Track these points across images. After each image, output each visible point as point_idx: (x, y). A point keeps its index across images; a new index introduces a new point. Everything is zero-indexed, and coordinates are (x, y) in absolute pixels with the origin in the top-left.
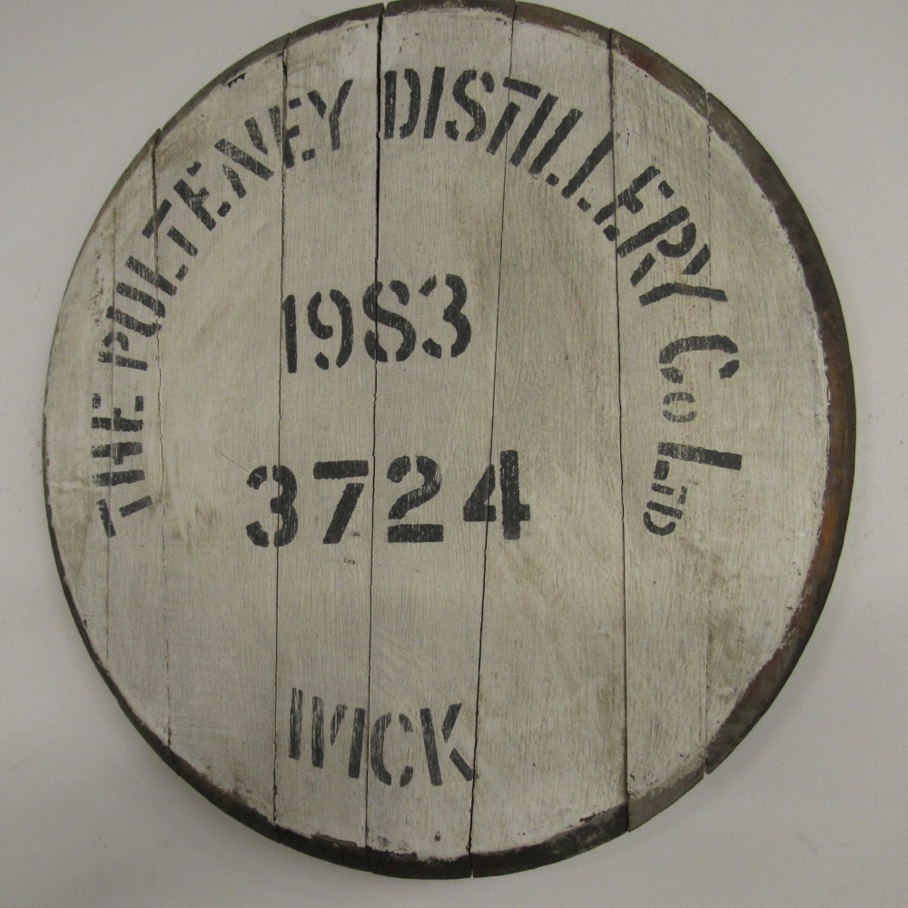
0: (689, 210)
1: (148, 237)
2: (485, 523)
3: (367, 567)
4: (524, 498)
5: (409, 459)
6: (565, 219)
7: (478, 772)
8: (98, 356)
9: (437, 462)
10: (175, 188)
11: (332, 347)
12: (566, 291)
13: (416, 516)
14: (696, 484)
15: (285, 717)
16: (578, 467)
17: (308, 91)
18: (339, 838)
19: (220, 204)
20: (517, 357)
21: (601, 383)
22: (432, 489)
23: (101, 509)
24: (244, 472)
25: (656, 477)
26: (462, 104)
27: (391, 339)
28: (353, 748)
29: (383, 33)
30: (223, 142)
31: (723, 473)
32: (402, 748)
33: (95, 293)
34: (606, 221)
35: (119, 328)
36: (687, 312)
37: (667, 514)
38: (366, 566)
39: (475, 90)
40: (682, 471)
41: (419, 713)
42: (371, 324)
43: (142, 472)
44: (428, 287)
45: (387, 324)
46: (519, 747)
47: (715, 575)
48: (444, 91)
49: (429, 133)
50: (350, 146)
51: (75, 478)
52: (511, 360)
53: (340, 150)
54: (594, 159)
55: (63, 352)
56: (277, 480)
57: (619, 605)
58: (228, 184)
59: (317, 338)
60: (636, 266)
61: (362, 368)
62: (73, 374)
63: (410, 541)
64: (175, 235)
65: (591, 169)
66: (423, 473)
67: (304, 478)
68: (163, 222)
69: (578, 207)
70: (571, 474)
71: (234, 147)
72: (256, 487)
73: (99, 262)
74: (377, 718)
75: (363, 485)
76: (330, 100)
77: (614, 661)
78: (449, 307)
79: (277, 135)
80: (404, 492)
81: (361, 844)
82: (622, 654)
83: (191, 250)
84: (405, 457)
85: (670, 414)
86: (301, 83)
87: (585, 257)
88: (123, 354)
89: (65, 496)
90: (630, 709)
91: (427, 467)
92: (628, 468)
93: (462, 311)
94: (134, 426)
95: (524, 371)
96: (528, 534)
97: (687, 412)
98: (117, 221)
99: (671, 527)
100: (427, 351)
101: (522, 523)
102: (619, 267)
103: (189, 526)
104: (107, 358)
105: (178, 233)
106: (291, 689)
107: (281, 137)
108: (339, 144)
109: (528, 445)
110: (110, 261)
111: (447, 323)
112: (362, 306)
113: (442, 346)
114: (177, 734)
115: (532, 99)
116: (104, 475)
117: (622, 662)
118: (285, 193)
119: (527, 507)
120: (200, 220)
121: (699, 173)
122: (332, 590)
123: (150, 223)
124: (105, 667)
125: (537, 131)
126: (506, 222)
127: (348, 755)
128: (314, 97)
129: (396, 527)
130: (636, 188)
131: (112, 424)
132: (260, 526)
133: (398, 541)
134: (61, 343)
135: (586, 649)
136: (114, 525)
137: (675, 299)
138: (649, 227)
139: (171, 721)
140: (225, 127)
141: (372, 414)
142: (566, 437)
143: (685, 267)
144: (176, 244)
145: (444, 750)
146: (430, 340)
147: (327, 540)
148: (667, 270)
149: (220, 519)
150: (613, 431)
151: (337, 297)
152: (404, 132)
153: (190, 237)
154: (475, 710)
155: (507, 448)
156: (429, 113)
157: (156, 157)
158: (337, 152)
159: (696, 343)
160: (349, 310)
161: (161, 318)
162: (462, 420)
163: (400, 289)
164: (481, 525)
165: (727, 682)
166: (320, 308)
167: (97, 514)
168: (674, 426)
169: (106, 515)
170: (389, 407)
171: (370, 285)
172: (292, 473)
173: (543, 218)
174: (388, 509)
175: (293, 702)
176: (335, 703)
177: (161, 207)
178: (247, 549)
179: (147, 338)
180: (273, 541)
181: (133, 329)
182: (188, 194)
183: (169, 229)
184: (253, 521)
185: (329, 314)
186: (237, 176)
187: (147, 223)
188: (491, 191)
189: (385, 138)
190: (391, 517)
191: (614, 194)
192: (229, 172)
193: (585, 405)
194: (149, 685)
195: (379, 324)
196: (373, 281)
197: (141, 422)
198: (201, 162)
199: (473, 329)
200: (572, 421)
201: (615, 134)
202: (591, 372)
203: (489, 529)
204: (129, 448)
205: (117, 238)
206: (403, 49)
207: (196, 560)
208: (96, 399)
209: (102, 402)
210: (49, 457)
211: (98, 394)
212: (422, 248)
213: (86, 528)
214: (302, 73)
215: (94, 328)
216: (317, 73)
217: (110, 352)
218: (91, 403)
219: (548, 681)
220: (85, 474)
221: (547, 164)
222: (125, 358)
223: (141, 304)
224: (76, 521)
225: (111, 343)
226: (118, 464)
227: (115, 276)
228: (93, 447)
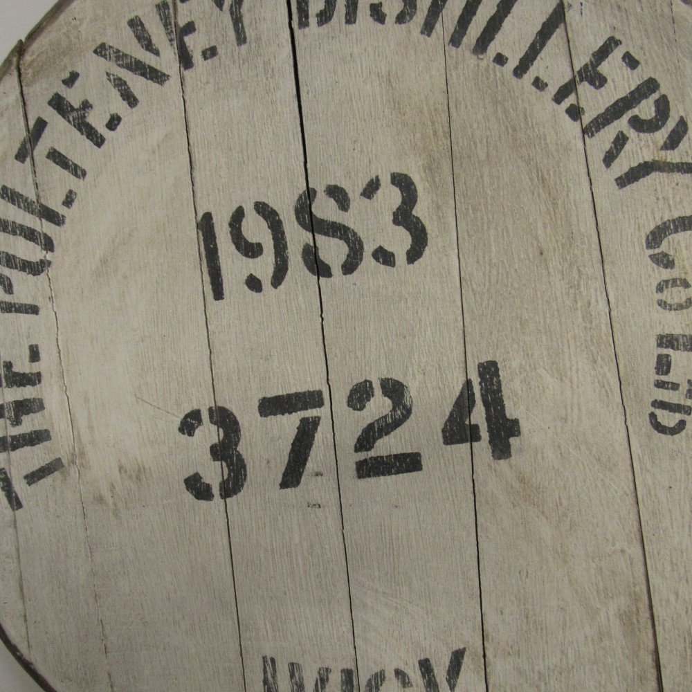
0: (659, 80)
1: (23, 161)
2: (469, 444)
3: (336, 509)
4: (511, 411)
5: (371, 383)
6: (520, 102)
9: (405, 384)
10: (50, 103)
11: (264, 266)
12: (532, 180)
13: (386, 446)
16: (569, 373)
19: (108, 117)
20: (484, 257)
21: (584, 277)
22: (402, 413)
24: (174, 418)
25: (658, 373)
27: (333, 251)
34: (566, 100)
36: (671, 191)
37: (675, 412)
38: (334, 508)
40: (686, 363)
41: (417, 665)
42: (307, 237)
43: (46, 431)
44: (371, 189)
45: (326, 234)
46: (537, 687)
49: (351, 18)
50: (258, 39)
52: (478, 262)
53: (247, 44)
54: (545, 33)
56: (215, 423)
57: (633, 516)
58: (115, 94)
59: (244, 257)
60: (607, 146)
61: (302, 287)
63: (383, 474)
64: (57, 157)
65: (543, 44)
66: (389, 397)
67: (248, 418)
68: (39, 143)
69: (533, 88)
70: (561, 380)
71: (118, 51)
72: (191, 434)
74: (368, 677)
75: (319, 418)
77: (634, 578)
78: (398, 209)
79: (169, 34)
80: (370, 421)
82: (642, 570)
83: (78, 172)
84: (366, 381)
85: (665, 303)
87: (548, 141)
88: (7, 298)
90: (659, 629)
91: (394, 389)
92: (625, 367)
93: (414, 213)
94: (34, 379)
95: (494, 272)
96: (521, 450)
97: (684, 299)
99: (681, 425)
100: (378, 260)
101: (512, 440)
102: (587, 149)
103: (112, 487)
105: (60, 154)
106: (261, 658)
107: (173, 36)
108: (245, 38)
109: (508, 353)
111: (397, 227)
112: (294, 217)
113: (396, 253)
117: (643, 578)
118: (186, 98)
119: (516, 422)
120: (85, 137)
121: (665, 40)
122: (297, 541)
123: (23, 146)
124: (28, 659)
125: (477, 8)
126: (453, 109)
129: (366, 460)
130: (596, 61)
131: (3, 380)
132: (201, 478)
133: (369, 476)
135: (601, 569)
136: (19, 495)
137: (655, 176)
138: (616, 103)
140: (104, 29)
141: (321, 337)
142: (552, 340)
143: (661, 143)
144: (58, 168)
146: (381, 248)
147: (284, 485)
148: (641, 148)
149: (152, 476)
150: (603, 327)
151: (264, 210)
152: (321, 20)
153: (74, 158)
154: (482, 653)
155: (485, 359)
157: (22, 71)
158: (244, 47)
159: (685, 223)
160: (280, 222)
161: (49, 253)
162: (429, 333)
163: (338, 194)
164: (464, 448)
166: (244, 223)
168: (670, 316)
169: (7, 486)
170: (341, 328)
171: (301, 192)
172: (232, 414)
173: (495, 102)
174: (353, 442)
175: (265, 672)
176: (316, 667)
177: (34, 126)
178: (187, 506)
179: (35, 277)
180: (218, 493)
181: (16, 268)
182: (67, 108)
183: (48, 151)
184: (192, 473)
185: (256, 229)
186: (125, 83)
187: (19, 146)
188: (431, 77)
189: (300, 28)
190: (357, 450)
191: (573, 70)
192: (115, 80)
193: (568, 303)
194: (86, 674)
195: (317, 236)
196: (305, 188)
197: (39, 374)
198: (79, 71)
199: (429, 231)
200: (556, 321)
201: (566, 4)
202: (571, 266)
203: (474, 450)
204: (28, 406)
207: (126, 525)
212: (358, 146)
219: (563, 609)
221: (492, 43)
222: (11, 303)
223: (23, 239)
226: (16, 425)
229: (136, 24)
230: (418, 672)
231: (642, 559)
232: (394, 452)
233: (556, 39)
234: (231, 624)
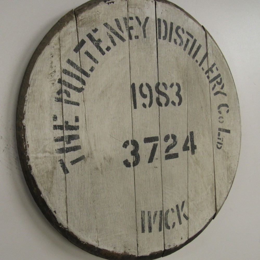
0: (221, 74)
1: (77, 52)
2: (187, 151)
3: (160, 168)
4: (196, 143)
6: (200, 72)
7: (189, 217)
8: (54, 99)
9: (176, 136)
10: (87, 35)
11: (147, 101)
12: (201, 91)
13: (172, 151)
14: (224, 137)
15: (139, 221)
16: (205, 135)
17: (135, 16)
18: (157, 251)
19: (107, 47)
21: (208, 114)
22: (175, 143)
23: (61, 163)
24: (122, 143)
25: (218, 136)
26: (177, 35)
27: (163, 100)
28: (160, 223)
29: (156, 6)
30: (106, 24)
31: (228, 134)
32: (172, 218)
33: (52, 72)
34: (207, 74)
35: (64, 88)
36: (221, 98)
37: (220, 144)
39: (180, 31)
40: (222, 134)
41: (176, 206)
42: (157, 95)
43: (80, 146)
44: (172, 86)
45: (162, 95)
46: (197, 207)
47: (228, 156)
48: (173, 30)
49: (170, 40)
50: (149, 38)
51: (45, 152)
52: (191, 107)
54: (204, 58)
55: (34, 96)
56: (133, 145)
57: (213, 167)
58: (109, 40)
59: (142, 98)
60: (213, 86)
61: (155, 108)
62: (41, 106)
63: (171, 159)
64: (87, 53)
65: (204, 60)
66: (173, 139)
67: (141, 143)
68: (82, 48)
69: (202, 70)
71: (111, 27)
72: (126, 148)
73: (53, 59)
74: (166, 211)
75: (158, 144)
76: (143, 21)
78: (177, 92)
79: (127, 27)
80: (169, 145)
81: (163, 250)
82: (214, 178)
83: (95, 61)
84: (168, 135)
85: (220, 121)
86: (133, 12)
87: (204, 82)
88: (68, 99)
89: (39, 160)
90: (216, 191)
91: (174, 137)
92: (213, 135)
93: (180, 93)
94: (76, 128)
95: (194, 110)
96: (196, 152)
97: (222, 121)
98: (61, 43)
99: (221, 147)
100: (172, 104)
102: (210, 86)
103: (101, 164)
104: (60, 100)
105: (89, 54)
106: (141, 211)
107: (128, 29)
108: (146, 36)
109: (195, 130)
110: (58, 59)
111: (176, 96)
112: (155, 89)
113: (176, 103)
114: (101, 241)
115: (192, 39)
116: (61, 149)
117: (214, 180)
119: (196, 146)
120: (98, 50)
121: (222, 66)
122: (151, 177)
126: (188, 70)
127: (158, 226)
128: (137, 18)
129: (167, 155)
130: (212, 67)
131: (64, 128)
132: (128, 161)
133: (168, 159)
134: (32, 92)
135: (208, 179)
136: (68, 169)
137: (219, 94)
139: (99, 237)
140: (107, 18)
141: (159, 122)
142: (203, 127)
143: (221, 88)
144: (89, 58)
145: (182, 214)
146: (173, 101)
147: (149, 162)
148: (218, 88)
149: (114, 160)
150: (211, 126)
151: (148, 86)
152: (164, 39)
153: (95, 56)
154: (188, 201)
155: (191, 131)
156: (170, 35)
157: (78, 21)
158: (145, 39)
159: (223, 105)
160: (151, 90)
161: (84, 86)
162: (181, 124)
163: (164, 84)
166: (143, 88)
167: (59, 165)
168: (220, 124)
169: (63, 165)
170: (164, 120)
171: (157, 83)
172: (137, 142)
173: (195, 71)
174: (165, 150)
175: (142, 215)
176: (154, 211)
177: (81, 41)
178: (124, 169)
179: (79, 93)
180: (132, 165)
181: (72, 89)
182: (93, 39)
183: (85, 51)
184: (125, 159)
185: (146, 90)
186: (113, 38)
187: (75, 47)
188: (185, 61)
189: (159, 39)
190: (166, 152)
191: (208, 67)
192: (109, 35)
193: (206, 119)
194: (89, 227)
195: (159, 95)
196: (158, 82)
197: (78, 126)
198: (98, 29)
199: (182, 99)
200: (203, 123)
201: (208, 53)
202: (206, 111)
203: (188, 153)
204: (73, 137)
205: (61, 50)
206: (162, 13)
207: (105, 176)
208: (55, 117)
209: (58, 119)
210: (28, 143)
211: (55, 115)
212: (170, 74)
213: (53, 172)
214: (133, 9)
215: (51, 87)
216: (138, 11)
217: (61, 97)
218: (52, 119)
219: (202, 189)
220: (51, 149)
221: (196, 57)
222: (69, 101)
223: (75, 79)
224: (47, 170)
225: (61, 94)
226: (68, 144)
227: (62, 66)
228: (55, 137)
229: (117, 20)
230: (176, 208)
231: (214, 176)
232: (173, 153)
233: (206, 60)
234: (134, 203)
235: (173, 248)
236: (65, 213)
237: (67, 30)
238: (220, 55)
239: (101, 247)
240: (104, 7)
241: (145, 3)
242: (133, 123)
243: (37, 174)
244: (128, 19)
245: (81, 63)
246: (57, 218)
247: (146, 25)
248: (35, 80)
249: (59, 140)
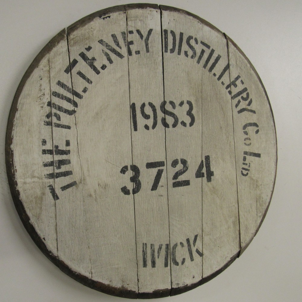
0: (247, 88)
1: (68, 73)
4: (212, 169)
5: (178, 160)
6: (218, 87)
7: (203, 254)
8: (43, 123)
9: (187, 160)
10: (80, 55)
11: (150, 122)
12: (220, 108)
13: (181, 178)
14: (252, 162)
15: (140, 254)
16: (225, 160)
17: (136, 29)
18: (162, 288)
19: (102, 65)
21: (230, 135)
22: (186, 169)
23: (50, 189)
24: (119, 168)
25: (243, 161)
26: (189, 46)
27: (170, 120)
28: (165, 258)
29: (162, 15)
30: (102, 40)
31: (257, 158)
32: (181, 253)
33: (41, 95)
34: (228, 89)
35: (54, 111)
36: (248, 116)
37: (246, 171)
38: (166, 196)
39: (192, 42)
40: (249, 159)
41: (186, 241)
42: (163, 115)
43: (71, 172)
44: (181, 104)
45: (168, 115)
46: (214, 243)
47: (257, 185)
48: (184, 41)
49: (179, 53)
50: (153, 52)
51: (34, 177)
52: (207, 128)
53: (149, 53)
54: (225, 70)
55: (22, 120)
56: (132, 170)
57: (237, 197)
58: (105, 58)
59: (144, 119)
60: (236, 103)
61: (161, 130)
62: (29, 131)
63: (180, 186)
64: (80, 74)
65: (224, 73)
66: (183, 164)
67: (143, 169)
68: (74, 68)
69: (222, 84)
71: (107, 44)
72: (124, 173)
73: (42, 82)
74: (173, 245)
75: (163, 170)
76: (145, 35)
77: (236, 212)
78: (188, 111)
79: (125, 43)
80: (177, 171)
81: (170, 288)
82: (238, 210)
83: (89, 81)
84: (177, 159)
85: (246, 143)
86: (133, 25)
87: (224, 99)
88: (58, 122)
89: (28, 185)
90: (240, 225)
91: (184, 162)
92: (237, 159)
93: (192, 112)
94: (67, 152)
95: (210, 132)
96: (214, 180)
97: (249, 143)
98: (50, 64)
99: (247, 173)
100: (182, 124)
101: (212, 177)
102: (232, 102)
103: (95, 191)
104: (49, 124)
105: (82, 74)
106: (142, 244)
107: (127, 44)
108: (149, 51)
109: (212, 153)
110: (47, 81)
111: (187, 116)
112: (160, 109)
113: (187, 123)
114: (95, 273)
115: (208, 49)
116: (50, 174)
117: (238, 212)
118: (129, 65)
119: (213, 172)
120: (92, 70)
121: (249, 79)
122: (155, 206)
123: (68, 68)
124: (56, 255)
126: (203, 85)
127: (164, 261)
128: (138, 32)
129: (175, 182)
130: (235, 80)
131: (54, 152)
132: (127, 188)
133: (176, 187)
134: (20, 116)
135: (229, 210)
136: (58, 195)
137: (245, 112)
138: (239, 92)
139: (92, 268)
140: (103, 35)
141: (165, 145)
142: (222, 151)
143: (247, 104)
144: (81, 78)
145: (194, 250)
146: (183, 121)
147: (152, 190)
148: (243, 104)
149: (110, 187)
150: (233, 148)
151: (151, 104)
152: (171, 51)
153: (88, 76)
154: (202, 235)
155: (206, 155)
156: (179, 47)
157: (69, 40)
158: (148, 54)
159: (250, 124)
160: (156, 110)
161: (76, 108)
162: (194, 147)
163: (172, 103)
164: (200, 179)
165: (260, 212)
166: (145, 108)
167: (48, 191)
168: (247, 147)
169: (53, 191)
170: (171, 143)
171: (162, 101)
172: (138, 167)
173: (213, 86)
174: (172, 177)
175: (143, 248)
176: (158, 244)
177: (73, 62)
178: (121, 197)
179: (70, 116)
180: (132, 192)
181: (62, 111)
182: (86, 58)
183: (77, 71)
184: (124, 186)
185: (148, 110)
186: (109, 55)
187: (66, 67)
188: (198, 75)
189: (165, 52)
190: (173, 179)
191: (230, 81)
192: (105, 53)
193: (226, 141)
194: (81, 257)
195: (166, 115)
197: (69, 151)
198: (92, 47)
199: (195, 118)
200: (223, 146)
201: (230, 65)
202: (227, 132)
203: (203, 180)
204: (64, 162)
205: (51, 72)
206: (169, 23)
207: (99, 204)
208: (44, 142)
209: (47, 143)
210: (16, 168)
211: (44, 139)
212: (179, 91)
213: (42, 198)
214: (133, 22)
215: (40, 110)
216: (139, 23)
217: (51, 121)
218: (41, 143)
219: (221, 221)
220: (40, 175)
221: (213, 70)
222: (59, 124)
223: (66, 102)
224: (36, 195)
225: (51, 117)
226: (58, 169)
227: (51, 88)
228: (44, 162)
229: (114, 36)
230: (186, 242)
232: (183, 180)
233: (227, 73)
234: (133, 234)
235: (182, 287)
236: (55, 240)
237: (57, 51)
238: (246, 65)
239: (95, 279)
240: (99, 23)
241: (148, 14)
242: (133, 147)
243: (25, 199)
244: (127, 33)
245: (73, 84)
246: (46, 245)
247: (150, 38)
248: (24, 104)
249: (49, 165)
